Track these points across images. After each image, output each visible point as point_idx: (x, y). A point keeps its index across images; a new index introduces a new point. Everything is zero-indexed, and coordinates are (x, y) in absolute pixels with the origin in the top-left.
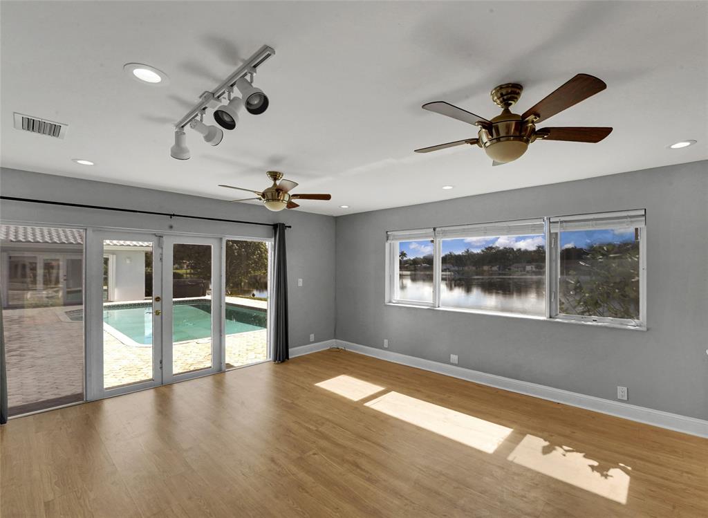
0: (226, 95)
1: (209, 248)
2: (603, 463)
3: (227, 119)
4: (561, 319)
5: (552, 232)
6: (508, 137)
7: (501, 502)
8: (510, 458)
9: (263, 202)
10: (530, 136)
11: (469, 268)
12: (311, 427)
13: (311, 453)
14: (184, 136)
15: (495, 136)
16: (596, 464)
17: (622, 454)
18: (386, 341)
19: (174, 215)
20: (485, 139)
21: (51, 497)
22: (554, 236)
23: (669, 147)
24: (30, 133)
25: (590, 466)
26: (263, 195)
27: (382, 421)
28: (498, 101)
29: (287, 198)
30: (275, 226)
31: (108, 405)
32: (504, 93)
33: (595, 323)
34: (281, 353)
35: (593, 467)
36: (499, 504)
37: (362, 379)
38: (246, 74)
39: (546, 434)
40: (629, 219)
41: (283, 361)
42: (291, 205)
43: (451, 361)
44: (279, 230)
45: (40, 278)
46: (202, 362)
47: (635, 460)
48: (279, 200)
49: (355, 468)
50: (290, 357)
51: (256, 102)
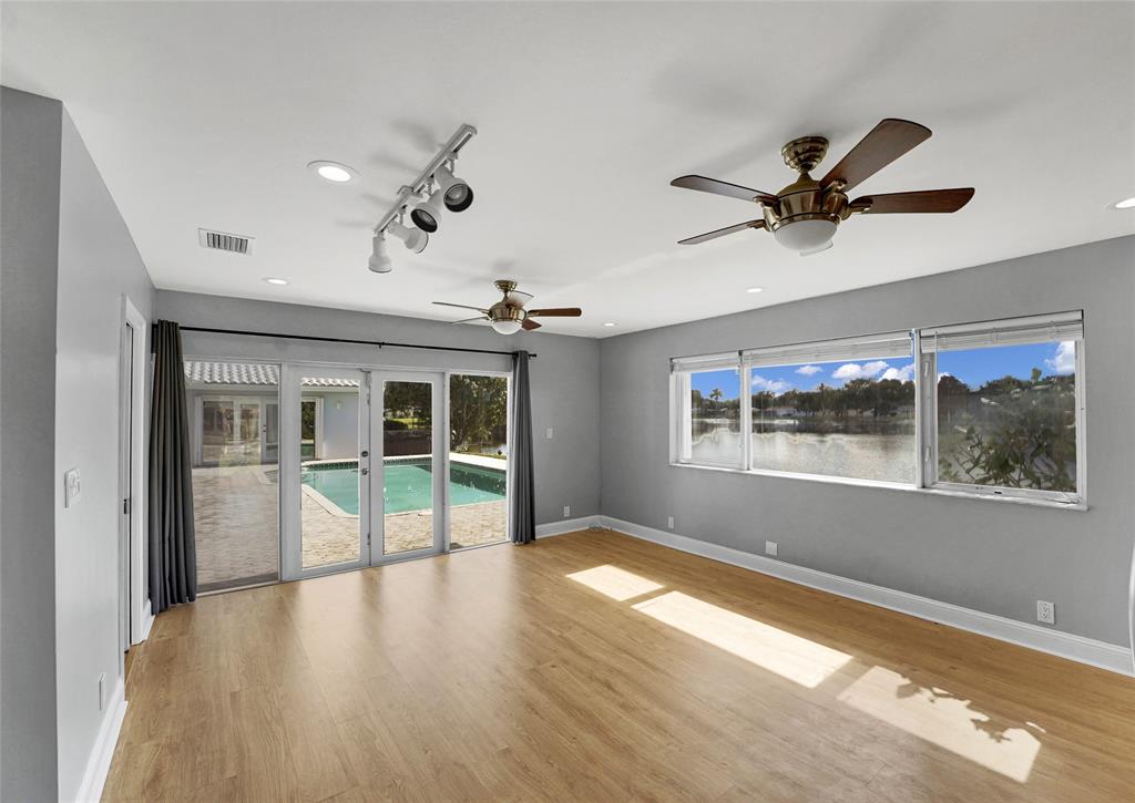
0: (426, 189)
1: (428, 386)
2: (997, 718)
3: (426, 219)
4: (943, 489)
5: (923, 351)
6: (804, 216)
7: (813, 756)
8: (842, 697)
9: (490, 323)
10: (838, 211)
11: (824, 413)
12: (553, 631)
13: (549, 664)
14: (385, 243)
15: (785, 214)
16: (984, 718)
17: (1033, 708)
18: (671, 520)
19: (383, 344)
20: (772, 219)
21: (237, 688)
22: (928, 358)
23: (1113, 207)
24: (216, 251)
25: (973, 720)
26: (491, 313)
27: (653, 630)
28: (792, 163)
29: (521, 316)
30: (515, 355)
31: (307, 588)
32: (800, 151)
33: (998, 498)
34: (525, 532)
35: (978, 723)
36: (810, 758)
37: (634, 573)
38: (445, 162)
39: (905, 667)
40: (1054, 328)
41: (526, 543)
42: (529, 325)
43: (767, 551)
44: (519, 359)
45: (237, 430)
46: (423, 540)
47: (1053, 718)
48: (511, 319)
49: (605, 689)
50: (537, 537)
51: (458, 196)
